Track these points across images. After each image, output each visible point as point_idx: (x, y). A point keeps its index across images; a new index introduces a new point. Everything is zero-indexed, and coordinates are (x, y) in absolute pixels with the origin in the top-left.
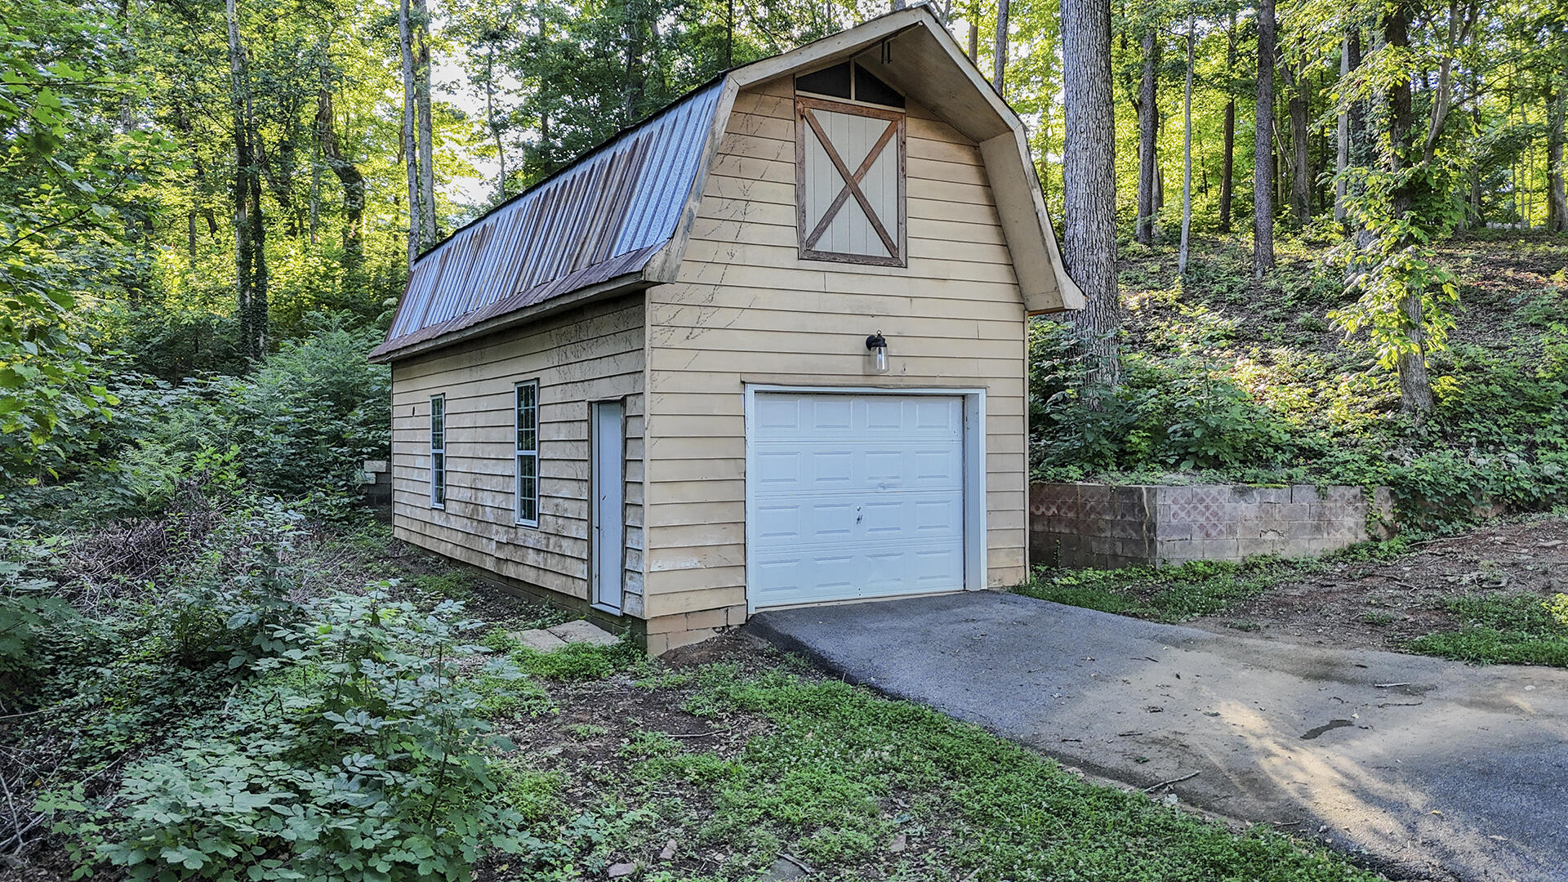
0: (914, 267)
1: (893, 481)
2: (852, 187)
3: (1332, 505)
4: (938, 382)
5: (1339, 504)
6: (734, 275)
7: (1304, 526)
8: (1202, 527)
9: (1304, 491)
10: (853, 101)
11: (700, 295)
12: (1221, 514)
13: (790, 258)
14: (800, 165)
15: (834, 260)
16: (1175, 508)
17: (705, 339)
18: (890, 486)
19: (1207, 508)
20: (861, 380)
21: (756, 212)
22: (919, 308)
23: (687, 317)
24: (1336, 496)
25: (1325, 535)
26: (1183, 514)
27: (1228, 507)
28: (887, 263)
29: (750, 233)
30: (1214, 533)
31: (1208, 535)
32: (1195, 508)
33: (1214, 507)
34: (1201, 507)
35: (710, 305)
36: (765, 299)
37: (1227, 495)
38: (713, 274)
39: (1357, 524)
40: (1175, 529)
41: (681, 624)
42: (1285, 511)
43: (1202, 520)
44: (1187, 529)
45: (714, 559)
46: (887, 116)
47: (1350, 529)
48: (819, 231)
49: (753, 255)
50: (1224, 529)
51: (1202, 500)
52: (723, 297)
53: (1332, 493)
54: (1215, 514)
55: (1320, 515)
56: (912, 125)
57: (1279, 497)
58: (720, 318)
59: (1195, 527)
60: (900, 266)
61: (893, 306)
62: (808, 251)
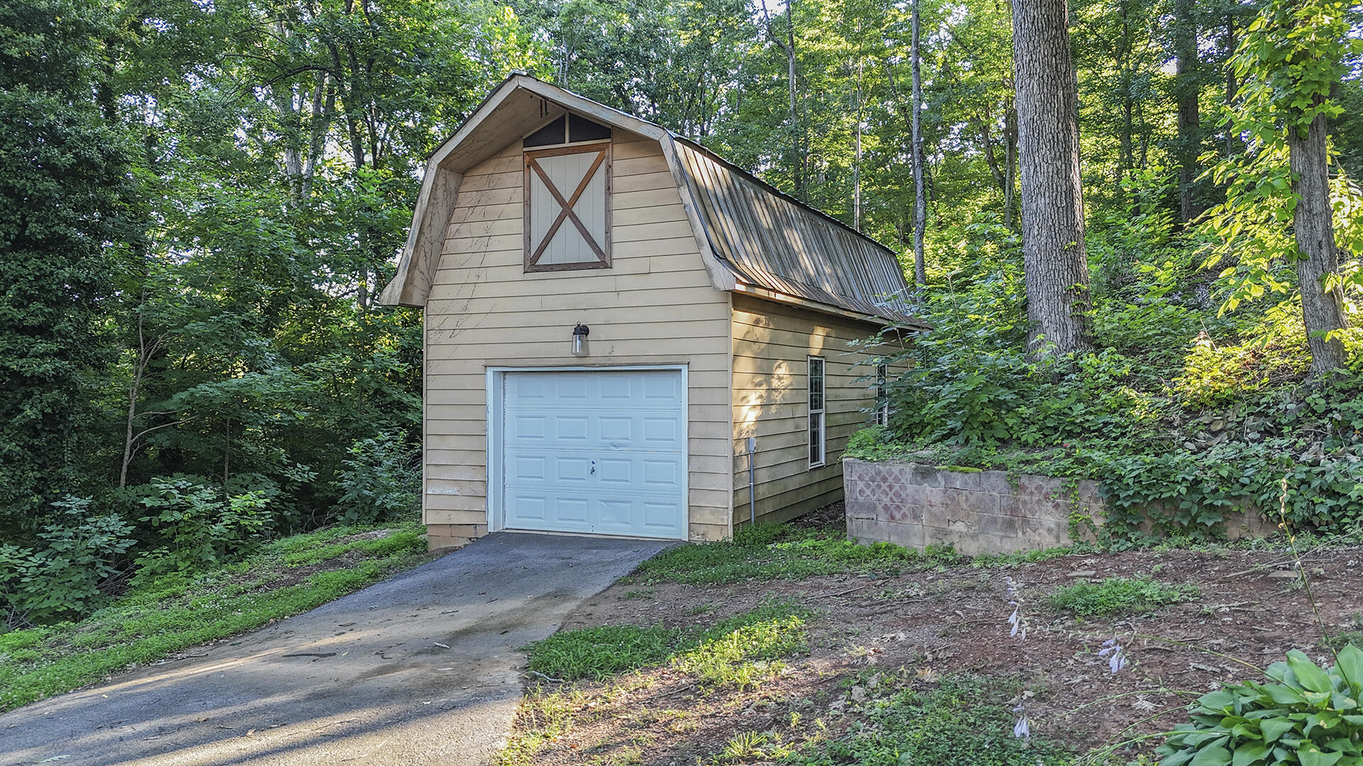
0: (618, 267)
1: (624, 441)
2: (567, 210)
3: (1027, 498)
4: (642, 360)
5: (1035, 498)
6: (482, 290)
7: (994, 521)
8: (886, 508)
9: (993, 479)
10: (567, 144)
11: (457, 307)
12: (904, 495)
13: (518, 272)
14: (527, 203)
15: (552, 270)
16: (861, 485)
17: (462, 337)
18: (621, 445)
19: (891, 487)
20: (575, 361)
21: (495, 243)
22: (625, 299)
23: (451, 323)
24: (1032, 487)
25: (1020, 534)
26: (868, 492)
27: (911, 488)
28: (593, 266)
29: (492, 259)
30: (898, 516)
31: (893, 517)
32: (879, 486)
33: (897, 487)
34: (884, 486)
35: (465, 313)
36: (502, 305)
37: (909, 476)
38: (467, 292)
39: (1058, 525)
40: (862, 507)
41: (447, 532)
42: (972, 499)
43: (886, 500)
44: (873, 508)
45: (467, 490)
46: (596, 148)
47: (1050, 530)
48: (541, 250)
49: (493, 274)
50: (907, 513)
51: (884, 479)
52: (474, 307)
53: (1027, 483)
54: (898, 495)
55: (1013, 511)
56: (618, 150)
57: (966, 483)
58: (471, 322)
59: (880, 508)
60: (607, 267)
61: (601, 300)
62: (533, 264)
